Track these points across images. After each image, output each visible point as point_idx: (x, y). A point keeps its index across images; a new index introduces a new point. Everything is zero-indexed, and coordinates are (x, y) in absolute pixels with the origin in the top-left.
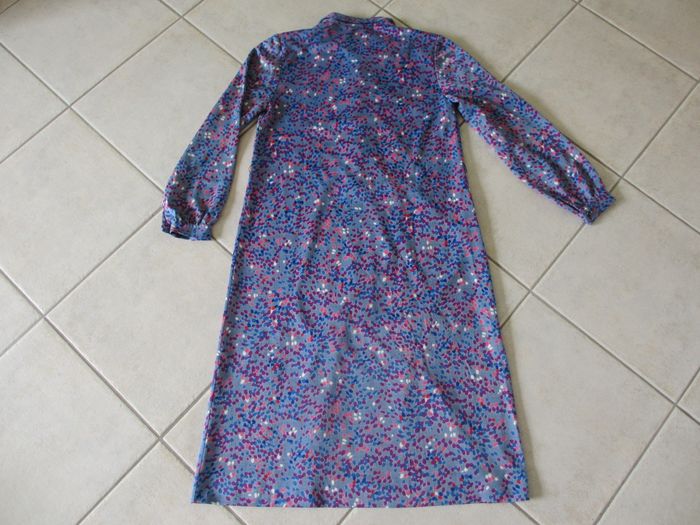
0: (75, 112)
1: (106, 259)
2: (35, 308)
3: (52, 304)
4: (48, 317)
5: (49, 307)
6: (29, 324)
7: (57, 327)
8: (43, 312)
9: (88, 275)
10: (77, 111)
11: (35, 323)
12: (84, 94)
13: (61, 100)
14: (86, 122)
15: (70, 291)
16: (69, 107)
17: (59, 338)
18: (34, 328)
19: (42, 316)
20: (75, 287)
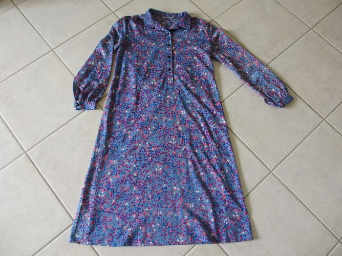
0: (55, 53)
1: (60, 128)
2: (22, 147)
3: (31, 147)
4: (27, 153)
5: (29, 148)
6: (18, 155)
7: (32, 159)
8: (26, 150)
9: (50, 135)
10: (56, 53)
11: (21, 155)
12: (61, 44)
13: (49, 46)
14: (60, 59)
15: (40, 142)
16: (52, 50)
17: (31, 164)
18: (20, 158)
19: (25, 152)
20: (43, 140)
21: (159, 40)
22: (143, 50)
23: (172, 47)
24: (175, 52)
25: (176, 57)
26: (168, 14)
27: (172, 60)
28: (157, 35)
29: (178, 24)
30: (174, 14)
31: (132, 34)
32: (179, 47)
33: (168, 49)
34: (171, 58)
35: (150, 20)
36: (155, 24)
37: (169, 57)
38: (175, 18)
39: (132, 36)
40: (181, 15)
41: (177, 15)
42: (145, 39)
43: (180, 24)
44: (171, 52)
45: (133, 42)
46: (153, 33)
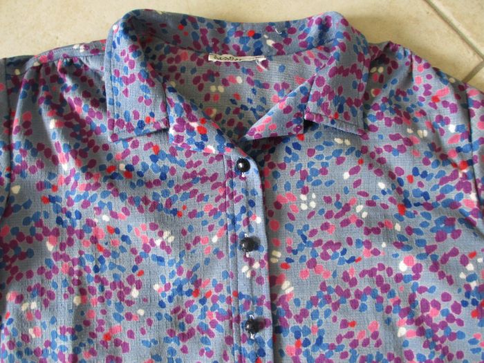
21: (192, 204)
22: (108, 275)
23: (269, 256)
24: (287, 287)
25: (292, 322)
26: (239, 30)
27: (276, 342)
28: (181, 171)
29: (302, 107)
30: (269, 28)
31: (40, 176)
32: (307, 253)
33: (245, 269)
34: (267, 334)
35: (136, 88)
36: (165, 108)
37: (256, 326)
38: (279, 50)
39: (41, 186)
40: (314, 30)
41: (288, 29)
42: (118, 205)
43: (311, 106)
44: (264, 290)
45: (51, 224)
46: (160, 163)
